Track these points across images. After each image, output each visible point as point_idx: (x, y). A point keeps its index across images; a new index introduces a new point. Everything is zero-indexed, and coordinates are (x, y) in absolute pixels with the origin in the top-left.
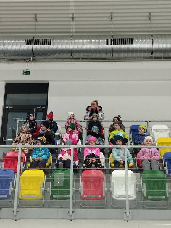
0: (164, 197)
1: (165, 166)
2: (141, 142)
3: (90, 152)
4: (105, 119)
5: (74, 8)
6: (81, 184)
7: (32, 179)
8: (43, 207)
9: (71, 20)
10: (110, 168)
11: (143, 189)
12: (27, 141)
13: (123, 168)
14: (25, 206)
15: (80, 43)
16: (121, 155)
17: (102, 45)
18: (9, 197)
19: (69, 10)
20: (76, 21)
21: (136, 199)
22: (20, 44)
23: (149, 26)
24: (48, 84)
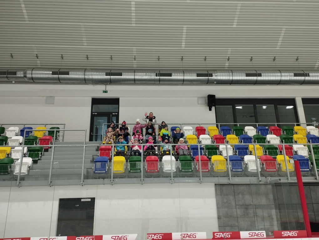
0: (191, 170)
1: (191, 152)
4: (157, 123)
5: (135, 52)
7: (118, 162)
8: (125, 177)
9: (134, 59)
10: (161, 154)
11: (179, 166)
13: (169, 154)
14: (115, 177)
15: (140, 75)
17: (153, 77)
18: (106, 172)
19: (133, 53)
20: (137, 60)
21: (176, 171)
22: (102, 75)
23: (182, 64)
24: (119, 99)
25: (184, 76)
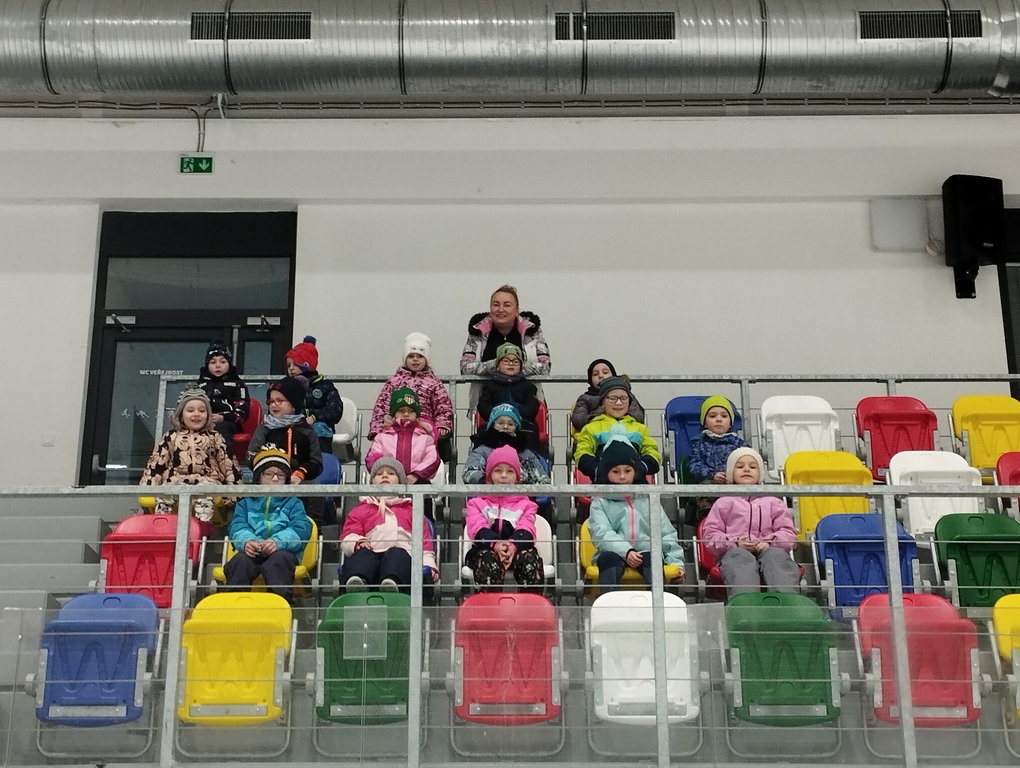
0: (820, 710)
1: (823, 576)
2: (715, 472)
3: (492, 513)
6: (456, 655)
7: (234, 637)
8: (288, 756)
10: (580, 584)
11: (728, 676)
12: (210, 466)
13: (644, 581)
14: (207, 755)
15: (437, 34)
16: (627, 529)
17: (537, 41)
18: (134, 715)
21: (697, 718)
24: (292, 217)
25: (764, 32)
